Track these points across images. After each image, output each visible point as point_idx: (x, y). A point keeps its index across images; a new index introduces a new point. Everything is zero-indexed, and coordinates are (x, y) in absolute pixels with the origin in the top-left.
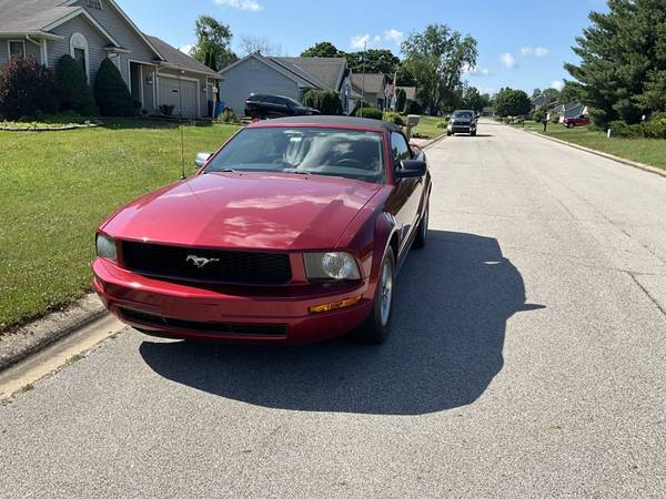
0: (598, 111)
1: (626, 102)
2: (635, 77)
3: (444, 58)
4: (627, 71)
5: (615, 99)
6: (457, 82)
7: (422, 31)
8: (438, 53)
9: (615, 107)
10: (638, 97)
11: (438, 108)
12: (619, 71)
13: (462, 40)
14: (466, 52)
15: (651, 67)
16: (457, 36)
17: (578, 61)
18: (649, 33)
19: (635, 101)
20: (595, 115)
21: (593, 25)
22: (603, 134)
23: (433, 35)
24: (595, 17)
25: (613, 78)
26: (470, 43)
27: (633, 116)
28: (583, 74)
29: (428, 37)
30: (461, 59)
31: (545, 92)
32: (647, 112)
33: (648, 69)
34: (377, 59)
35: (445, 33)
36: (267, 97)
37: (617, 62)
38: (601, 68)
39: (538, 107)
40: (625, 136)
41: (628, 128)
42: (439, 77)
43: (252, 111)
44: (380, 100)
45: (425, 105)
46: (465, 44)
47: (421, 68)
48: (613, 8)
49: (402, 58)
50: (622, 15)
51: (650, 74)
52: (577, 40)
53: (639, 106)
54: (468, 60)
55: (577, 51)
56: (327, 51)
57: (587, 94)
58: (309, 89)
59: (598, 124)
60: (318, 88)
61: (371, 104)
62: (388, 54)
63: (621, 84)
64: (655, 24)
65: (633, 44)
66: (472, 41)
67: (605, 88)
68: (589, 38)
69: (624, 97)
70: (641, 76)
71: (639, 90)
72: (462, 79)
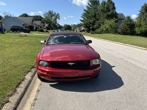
0: (87, 29)
1: (92, 27)
2: (93, 22)
3: (53, 18)
4: (92, 21)
5: (90, 26)
6: (56, 23)
7: (48, 12)
8: (51, 16)
9: (90, 28)
10: (94, 26)
11: (53, 28)
12: (90, 21)
13: (56, 14)
14: (57, 16)
15: (96, 20)
16: (55, 13)
17: (82, 19)
18: (95, 13)
19: (94, 27)
20: (86, 30)
21: (85, 12)
22: (88, 33)
23: (50, 13)
24: (85, 10)
25: (89, 22)
26: (58, 15)
27: (94, 30)
28: (83, 21)
29: (49, 13)
30: (57, 18)
31: (73, 25)
32: (96, 29)
33: (95, 20)
34: (38, 17)
35: (53, 12)
36: (16, 26)
37: (90, 19)
38: (87, 20)
39: (73, 28)
40: (93, 33)
41: (93, 32)
42: (52, 22)
43: (12, 29)
44: (41, 27)
45: (50, 28)
46: (57, 15)
47: (48, 20)
48: (88, 9)
49: (44, 17)
50: (90, 10)
51: (96, 21)
52: (82, 15)
53: (95, 28)
54: (58, 18)
55: (82, 17)
56: (26, 15)
57: (85, 25)
58: (25, 24)
59: (87, 31)
60: (27, 24)
61: (39, 28)
62: (40, 17)
63: (91, 23)
64: (96, 12)
65: (92, 16)
66: (59, 14)
67: (88, 24)
68: (84, 14)
69: (92, 26)
70: (94, 22)
71: (94, 25)
72: (57, 22)
